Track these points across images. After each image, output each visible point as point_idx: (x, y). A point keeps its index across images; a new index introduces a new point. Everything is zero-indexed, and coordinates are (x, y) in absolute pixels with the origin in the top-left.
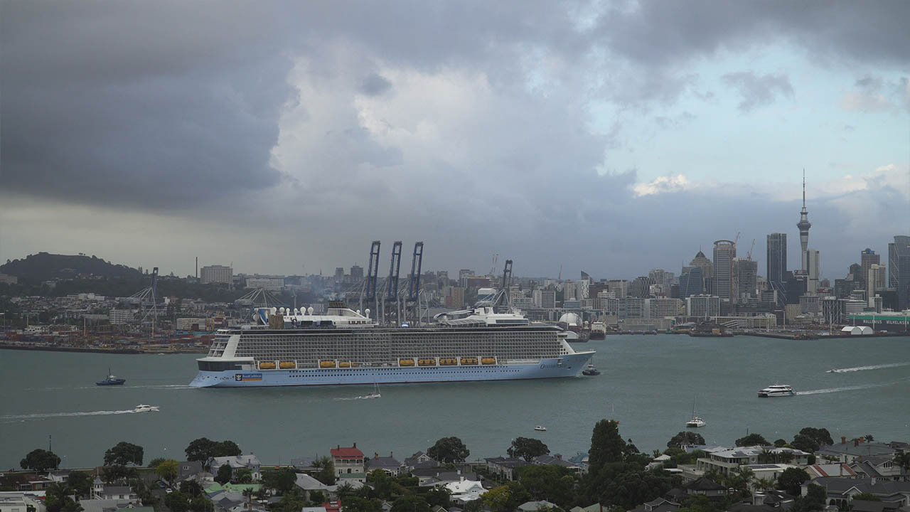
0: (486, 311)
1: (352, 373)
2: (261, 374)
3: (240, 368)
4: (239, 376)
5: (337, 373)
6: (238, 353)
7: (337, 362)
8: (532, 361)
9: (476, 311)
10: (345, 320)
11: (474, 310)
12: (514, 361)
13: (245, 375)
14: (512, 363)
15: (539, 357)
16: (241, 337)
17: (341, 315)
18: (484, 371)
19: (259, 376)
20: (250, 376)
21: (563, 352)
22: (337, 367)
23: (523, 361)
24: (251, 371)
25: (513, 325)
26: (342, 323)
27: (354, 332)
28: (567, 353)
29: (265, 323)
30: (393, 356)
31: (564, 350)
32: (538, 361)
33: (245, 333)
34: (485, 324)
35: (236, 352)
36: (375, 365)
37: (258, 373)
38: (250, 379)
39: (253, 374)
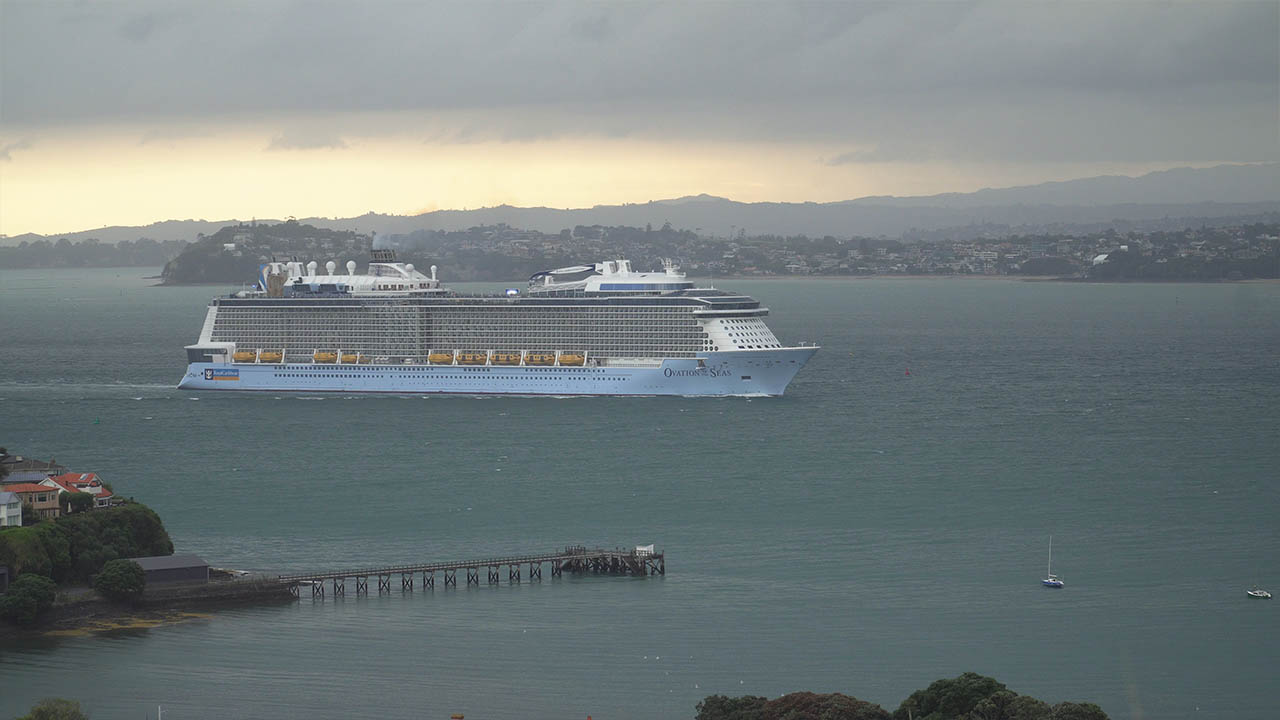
0: (616, 268)
1: (361, 372)
2: (237, 371)
3: (210, 360)
4: (209, 373)
5: (339, 372)
6: (216, 335)
7: (340, 354)
8: (651, 361)
9: (598, 267)
11: (594, 266)
12: (622, 361)
13: (216, 370)
14: (615, 363)
15: (662, 355)
16: (219, 310)
17: (378, 275)
18: (565, 378)
19: (234, 374)
20: (225, 373)
21: (709, 345)
22: (339, 362)
23: (637, 361)
24: (224, 365)
26: (363, 288)
27: (364, 303)
28: (717, 348)
29: (263, 287)
30: (422, 347)
31: (711, 342)
32: (661, 362)
33: (222, 303)
34: (581, 292)
35: (214, 334)
36: (393, 360)
37: (234, 368)
38: (223, 377)
39: (227, 370)
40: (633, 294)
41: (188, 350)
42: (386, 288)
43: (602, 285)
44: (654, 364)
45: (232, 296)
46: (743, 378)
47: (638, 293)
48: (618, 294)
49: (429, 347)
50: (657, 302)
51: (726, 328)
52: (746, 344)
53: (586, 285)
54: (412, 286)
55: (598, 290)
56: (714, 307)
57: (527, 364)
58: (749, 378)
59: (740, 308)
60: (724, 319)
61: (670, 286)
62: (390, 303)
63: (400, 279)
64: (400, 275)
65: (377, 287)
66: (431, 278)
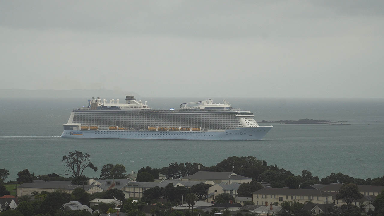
1: (125, 133)
3: (72, 129)
4: (72, 133)
5: (117, 133)
6: (74, 121)
7: (118, 127)
8: (222, 130)
9: (203, 102)
10: (127, 106)
12: (212, 130)
13: (74, 132)
14: (210, 131)
15: (225, 128)
16: (75, 113)
17: (129, 103)
19: (81, 133)
20: (77, 133)
21: (240, 125)
22: (117, 130)
23: (217, 130)
24: (78, 130)
25: (214, 110)
26: (125, 107)
27: (126, 112)
28: (243, 126)
29: (90, 107)
30: (145, 125)
31: (241, 125)
32: (225, 131)
33: (76, 111)
34: (198, 109)
35: (73, 121)
36: (136, 129)
37: (81, 131)
38: (77, 134)
39: (78, 132)
40: (216, 110)
41: (64, 126)
42: (132, 107)
43: (205, 107)
44: (222, 131)
45: (78, 109)
46: (250, 135)
47: (217, 110)
48: (211, 110)
49: (148, 125)
50: (223, 113)
51: (245, 121)
52: (251, 125)
53: (200, 107)
54: (141, 107)
55: (204, 109)
56: (242, 114)
57: (181, 131)
58: (252, 135)
59: (248, 115)
60: (244, 118)
61: (227, 108)
62: (135, 112)
63: (137, 105)
64: (136, 104)
65: (129, 107)
66: (145, 105)
